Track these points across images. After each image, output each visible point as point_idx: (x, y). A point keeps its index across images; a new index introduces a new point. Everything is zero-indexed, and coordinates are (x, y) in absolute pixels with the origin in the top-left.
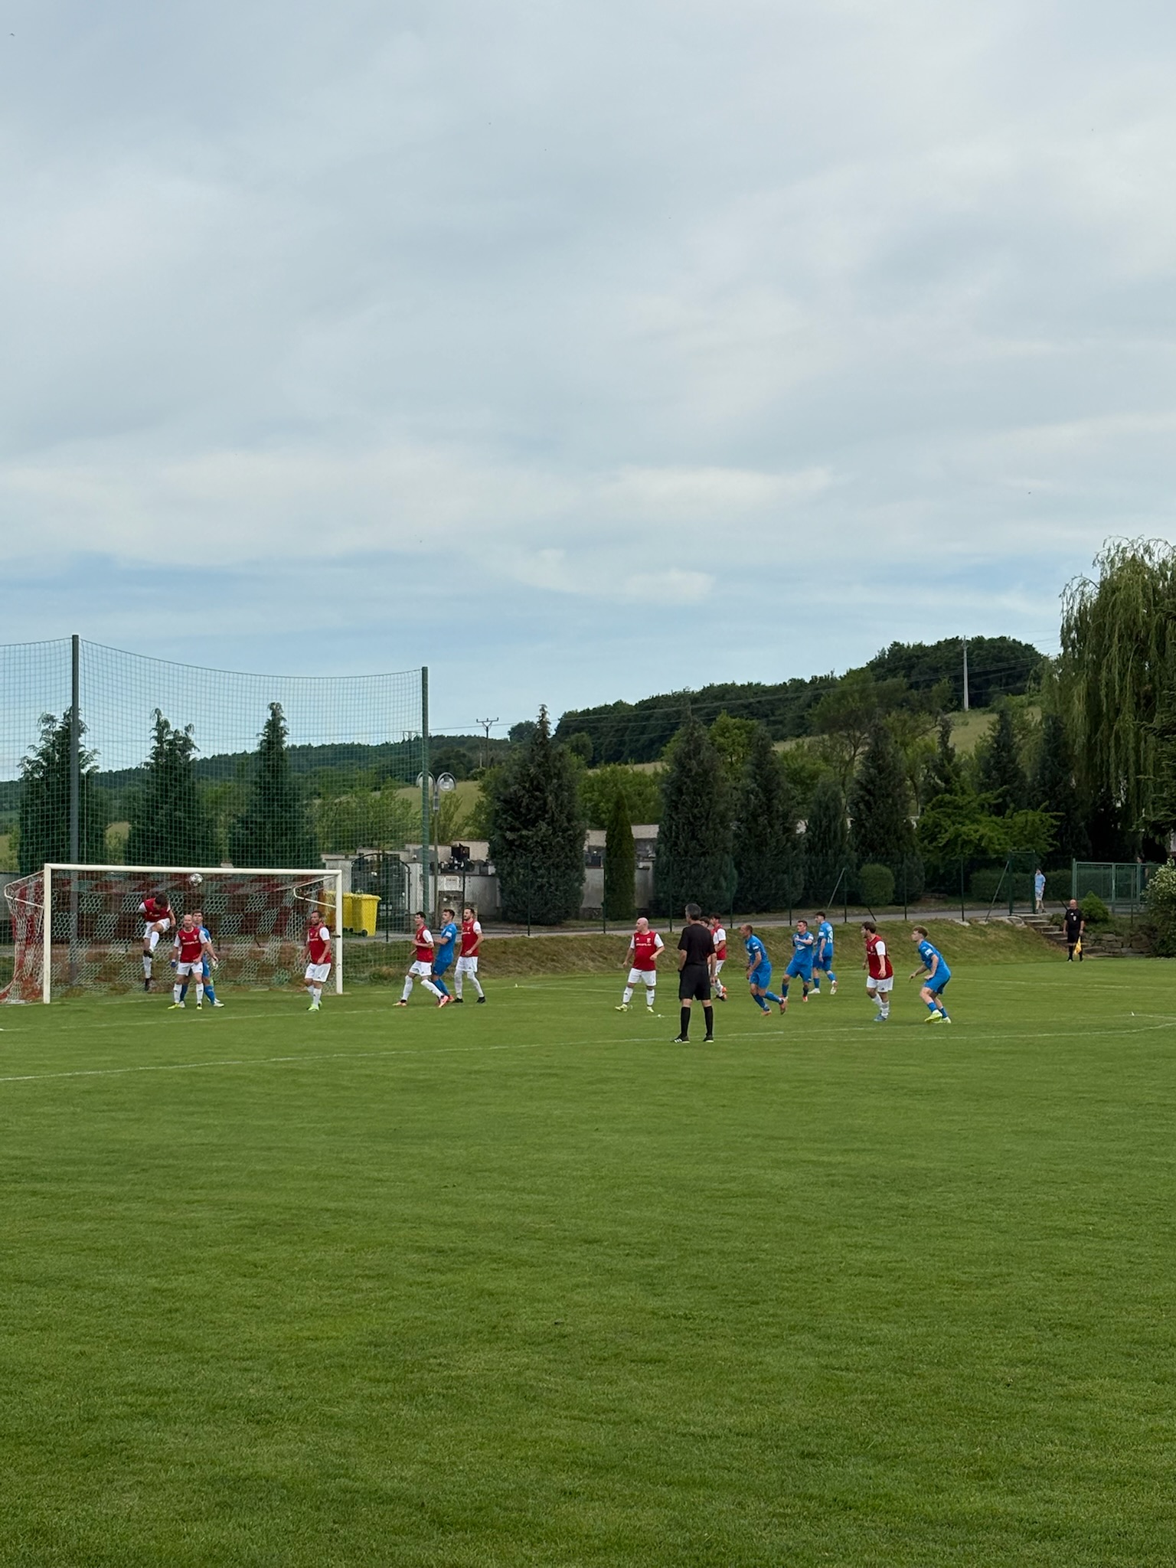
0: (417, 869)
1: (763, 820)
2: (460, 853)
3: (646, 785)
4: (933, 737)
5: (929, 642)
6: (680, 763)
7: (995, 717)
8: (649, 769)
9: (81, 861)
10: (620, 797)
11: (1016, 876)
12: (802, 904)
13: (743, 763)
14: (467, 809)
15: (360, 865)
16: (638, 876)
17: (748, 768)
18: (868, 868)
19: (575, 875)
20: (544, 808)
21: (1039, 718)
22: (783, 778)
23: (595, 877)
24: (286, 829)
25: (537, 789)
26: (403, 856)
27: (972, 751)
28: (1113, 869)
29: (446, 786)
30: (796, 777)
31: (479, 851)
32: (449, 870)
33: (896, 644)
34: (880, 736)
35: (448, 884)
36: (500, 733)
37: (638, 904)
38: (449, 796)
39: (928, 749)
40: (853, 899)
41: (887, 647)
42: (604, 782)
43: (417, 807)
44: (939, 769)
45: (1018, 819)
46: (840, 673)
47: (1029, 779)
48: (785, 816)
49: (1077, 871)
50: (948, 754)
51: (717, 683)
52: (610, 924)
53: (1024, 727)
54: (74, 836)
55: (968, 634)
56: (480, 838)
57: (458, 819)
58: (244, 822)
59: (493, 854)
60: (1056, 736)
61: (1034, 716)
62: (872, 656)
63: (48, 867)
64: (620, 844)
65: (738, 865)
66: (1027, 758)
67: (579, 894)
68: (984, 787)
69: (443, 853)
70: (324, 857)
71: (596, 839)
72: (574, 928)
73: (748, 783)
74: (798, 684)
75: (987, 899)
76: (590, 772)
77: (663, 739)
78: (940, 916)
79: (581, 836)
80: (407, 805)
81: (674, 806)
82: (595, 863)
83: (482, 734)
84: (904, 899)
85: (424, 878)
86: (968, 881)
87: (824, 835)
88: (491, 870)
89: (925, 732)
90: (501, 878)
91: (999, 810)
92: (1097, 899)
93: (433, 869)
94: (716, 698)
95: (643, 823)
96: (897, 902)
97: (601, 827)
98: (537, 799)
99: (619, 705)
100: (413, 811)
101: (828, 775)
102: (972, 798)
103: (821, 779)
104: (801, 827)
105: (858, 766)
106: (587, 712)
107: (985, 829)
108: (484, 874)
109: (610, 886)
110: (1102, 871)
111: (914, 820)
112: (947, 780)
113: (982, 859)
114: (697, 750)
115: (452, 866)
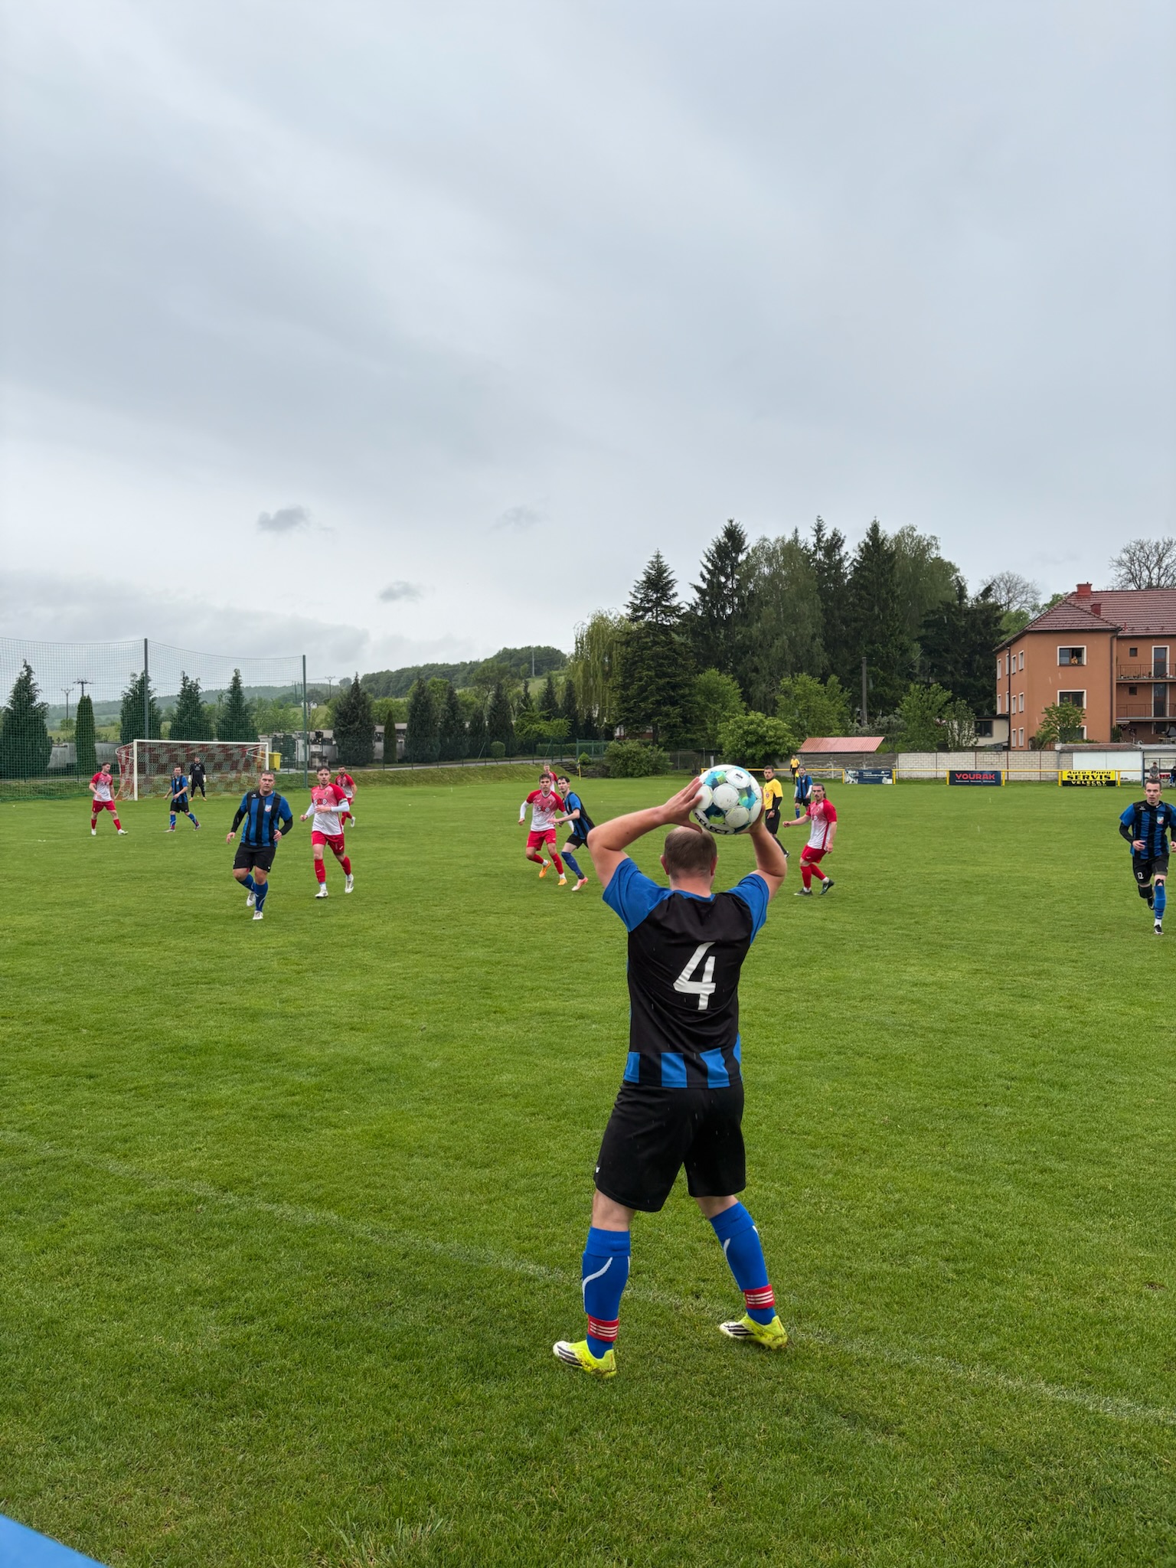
0: (301, 742)
1: (451, 722)
2: (319, 735)
3: (400, 707)
4: (521, 689)
5: (519, 647)
6: (417, 696)
7: (546, 680)
8: (401, 700)
9: (150, 738)
10: (390, 712)
11: (555, 745)
12: (468, 756)
13: (442, 697)
14: (322, 716)
15: (275, 740)
16: (398, 746)
17: (444, 700)
18: (494, 743)
19: (370, 744)
20: (357, 716)
21: (563, 681)
22: (460, 706)
23: (379, 746)
24: (244, 725)
25: (355, 708)
26: (294, 736)
27: (536, 694)
28: (592, 744)
29: (314, 706)
30: (465, 704)
31: (328, 734)
32: (314, 743)
33: (505, 649)
34: (499, 688)
35: (315, 748)
36: (335, 682)
37: (398, 757)
38: (314, 710)
39: (519, 692)
40: (488, 755)
41: (501, 649)
42: (382, 705)
43: (300, 716)
44: (524, 701)
45: (556, 722)
46: (482, 660)
47: (560, 706)
48: (461, 721)
49: (579, 744)
50: (527, 695)
51: (430, 663)
52: (386, 765)
53: (558, 684)
54: (147, 727)
55: (534, 645)
56: (329, 728)
57: (318, 721)
58: (223, 722)
59: (335, 736)
60: (570, 686)
61: (562, 679)
62: (495, 653)
63: (136, 741)
64: (390, 732)
65: (441, 741)
66: (560, 697)
67: (373, 753)
68: (541, 709)
69: (312, 735)
70: (260, 736)
71: (380, 729)
72: (370, 768)
73: (443, 706)
74: (464, 664)
75: (542, 755)
76: (376, 701)
77: (407, 686)
78: (524, 762)
79: (374, 728)
80: (296, 714)
81: (413, 716)
82: (379, 740)
83: (327, 682)
84: (510, 755)
85: (304, 746)
86: (535, 748)
87: (477, 729)
88: (334, 742)
89: (518, 685)
90: (339, 748)
91: (548, 719)
92: (587, 755)
93: (308, 742)
94: (431, 670)
95: (399, 723)
96: (507, 756)
97: (381, 724)
98: (354, 712)
99: (388, 671)
100: (298, 717)
101: (479, 702)
102: (537, 714)
103: (475, 706)
104: (467, 725)
105: (490, 701)
106: (374, 674)
107: (542, 726)
108: (331, 744)
109: (386, 750)
110: (588, 744)
111: (514, 722)
112: (526, 706)
113: (541, 738)
114: (423, 692)
115: (315, 740)
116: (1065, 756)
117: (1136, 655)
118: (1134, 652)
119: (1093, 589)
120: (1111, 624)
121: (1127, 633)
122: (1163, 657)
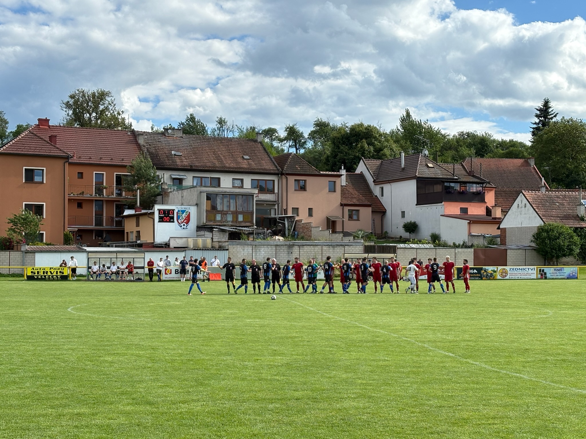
116: (29, 256)
117: (82, 178)
118: (81, 175)
119: (51, 124)
120: (64, 152)
121: (75, 160)
122: (101, 181)
